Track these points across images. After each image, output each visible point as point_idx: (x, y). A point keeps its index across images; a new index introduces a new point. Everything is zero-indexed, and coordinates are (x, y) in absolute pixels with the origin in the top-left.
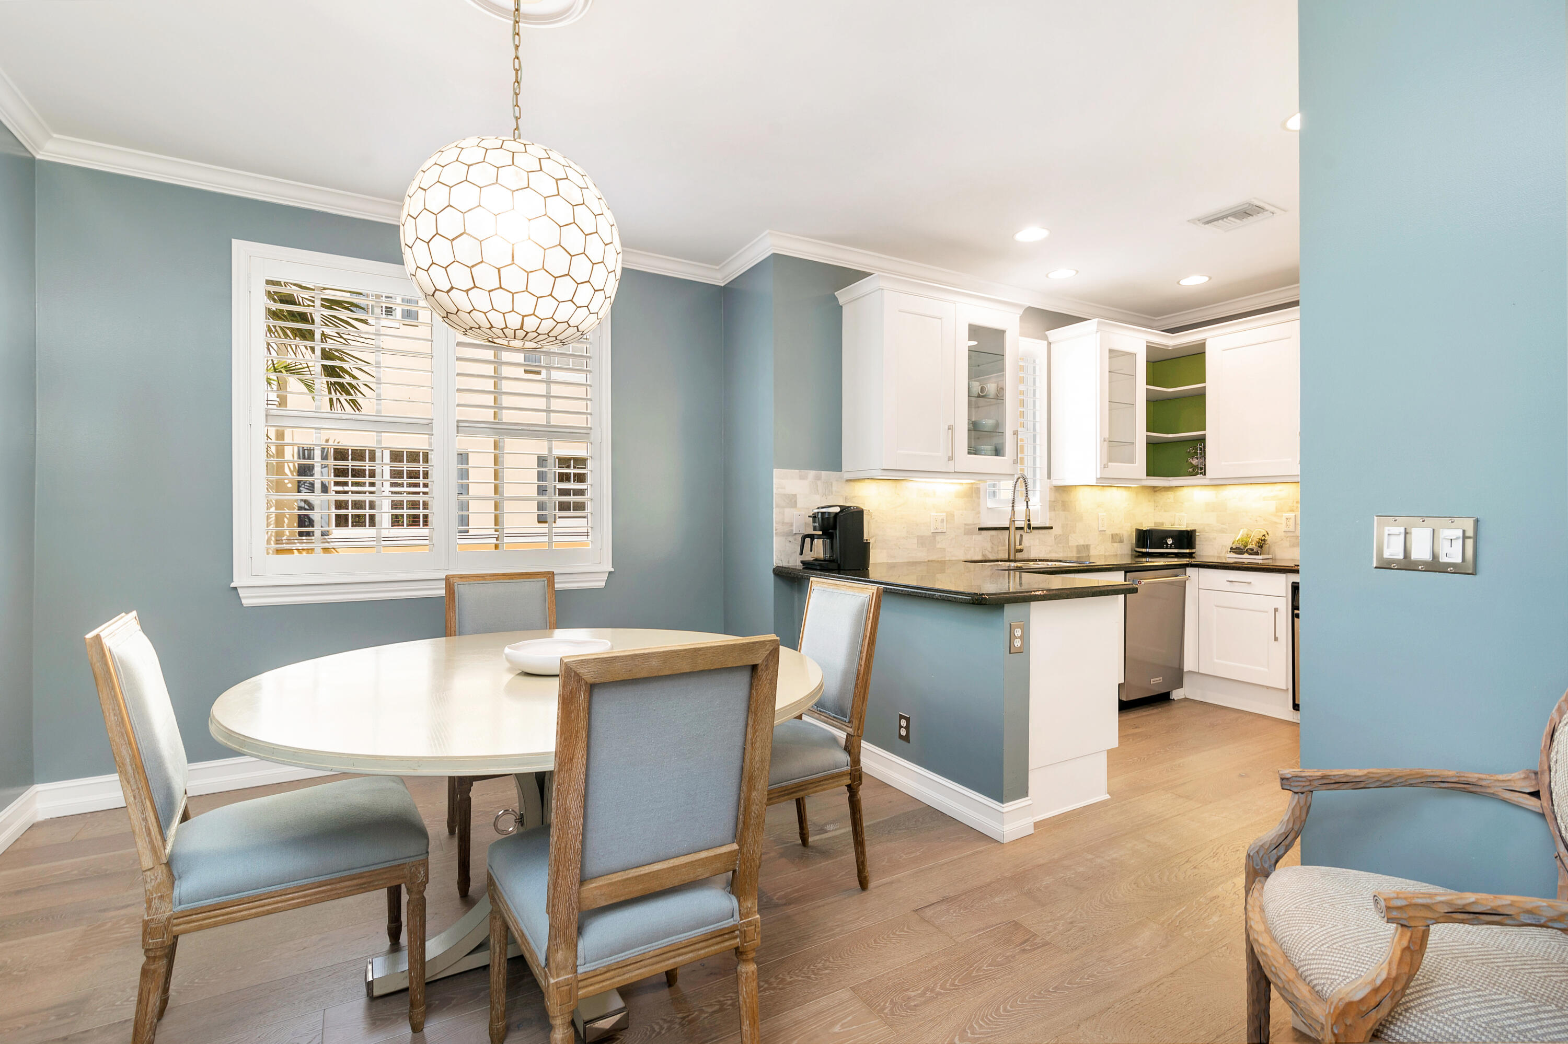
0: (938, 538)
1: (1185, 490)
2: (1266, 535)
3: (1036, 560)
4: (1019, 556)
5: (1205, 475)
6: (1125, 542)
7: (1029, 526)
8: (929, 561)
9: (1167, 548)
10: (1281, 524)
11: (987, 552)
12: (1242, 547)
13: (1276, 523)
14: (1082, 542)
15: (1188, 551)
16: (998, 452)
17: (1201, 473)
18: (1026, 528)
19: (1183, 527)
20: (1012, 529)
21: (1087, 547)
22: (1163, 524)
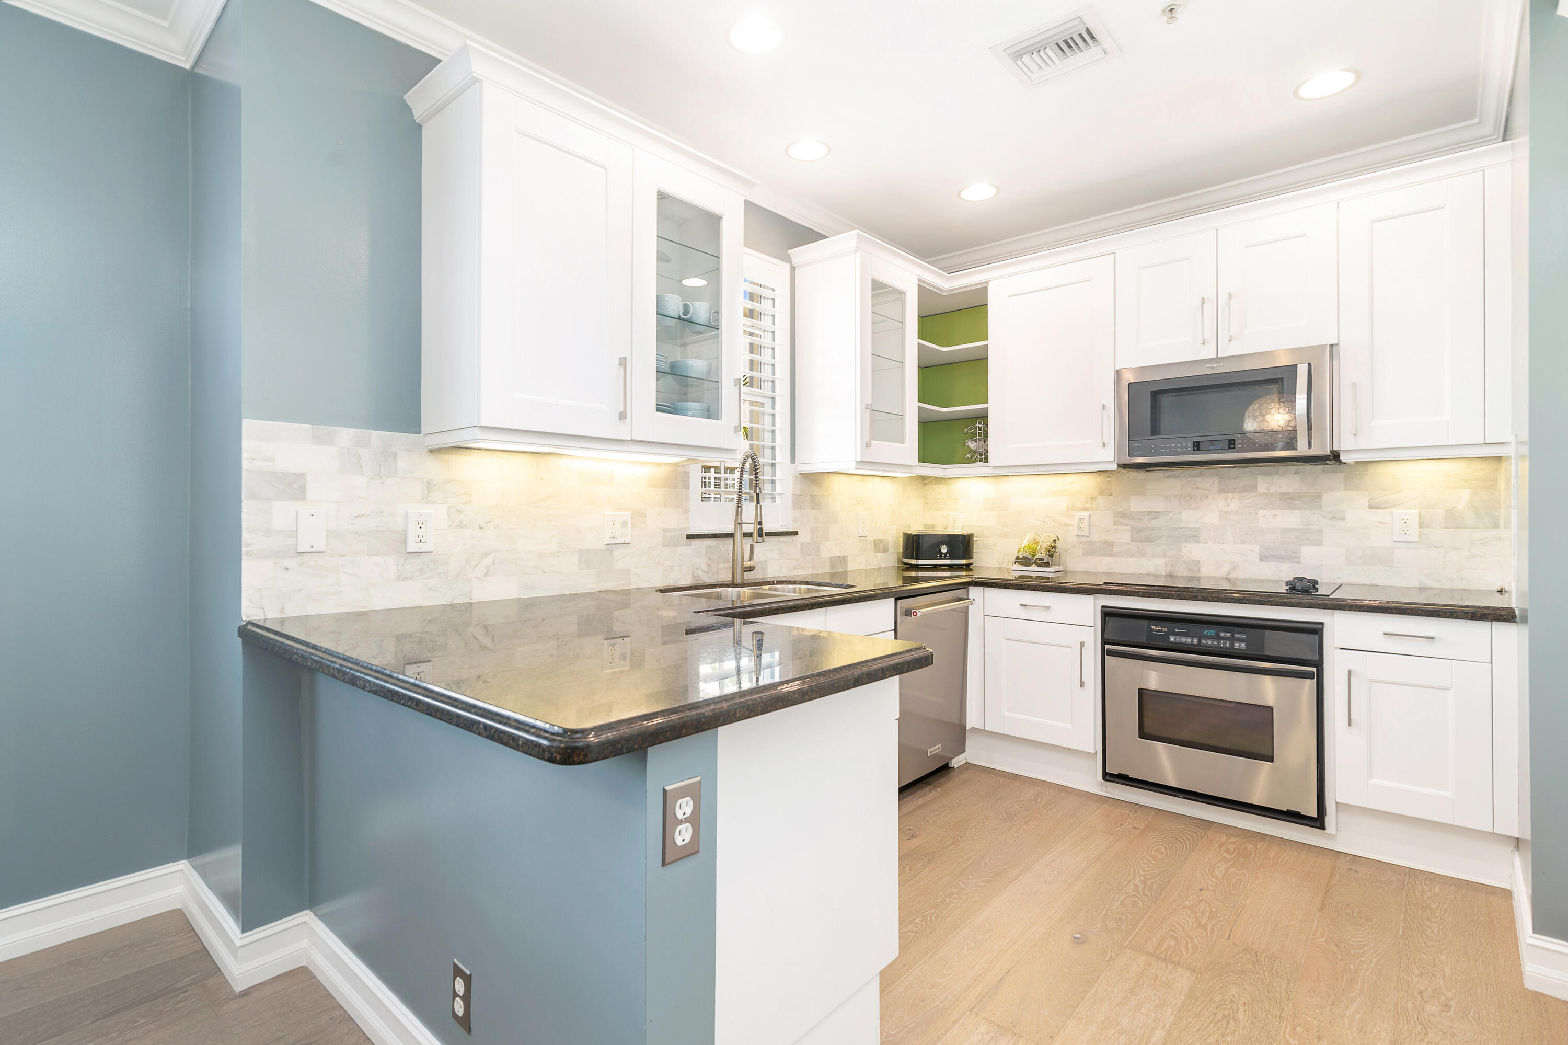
0: (618, 553)
1: (960, 482)
2: (1057, 541)
3: (773, 583)
4: (748, 576)
5: (987, 461)
6: (891, 550)
7: (760, 533)
8: (600, 592)
9: (940, 558)
10: (1074, 526)
11: (700, 573)
12: (1030, 557)
13: (1066, 525)
14: (836, 553)
15: (964, 562)
16: (711, 413)
17: (981, 460)
18: (755, 534)
19: (958, 531)
20: (738, 536)
21: (843, 560)
22: (933, 526)
